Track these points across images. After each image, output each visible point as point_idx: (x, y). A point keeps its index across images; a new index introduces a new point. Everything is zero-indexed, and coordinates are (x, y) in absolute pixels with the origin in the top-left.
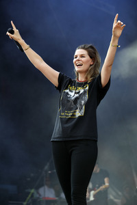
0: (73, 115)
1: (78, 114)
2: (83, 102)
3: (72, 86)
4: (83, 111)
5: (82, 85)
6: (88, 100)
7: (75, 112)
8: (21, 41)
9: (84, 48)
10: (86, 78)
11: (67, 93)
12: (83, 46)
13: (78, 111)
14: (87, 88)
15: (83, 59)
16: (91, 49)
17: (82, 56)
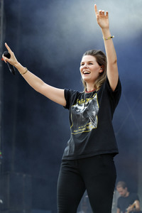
0: (87, 129)
1: (92, 127)
2: (94, 113)
3: (80, 99)
4: (96, 123)
5: (90, 95)
6: (100, 109)
7: (88, 126)
8: (18, 65)
9: (92, 54)
10: (95, 86)
11: (77, 108)
12: (91, 51)
13: (90, 124)
14: (96, 97)
15: (91, 66)
16: (99, 55)
17: (90, 63)
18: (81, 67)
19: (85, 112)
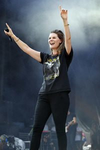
0: (53, 77)
1: (56, 76)
2: (57, 68)
3: (49, 59)
4: (58, 73)
5: (55, 57)
6: (60, 65)
7: (54, 75)
8: (14, 36)
10: (58, 52)
11: (47, 65)
14: (58, 58)
15: (54, 40)
16: (60, 33)
17: (54, 38)
18: (49, 40)
19: (52, 67)
